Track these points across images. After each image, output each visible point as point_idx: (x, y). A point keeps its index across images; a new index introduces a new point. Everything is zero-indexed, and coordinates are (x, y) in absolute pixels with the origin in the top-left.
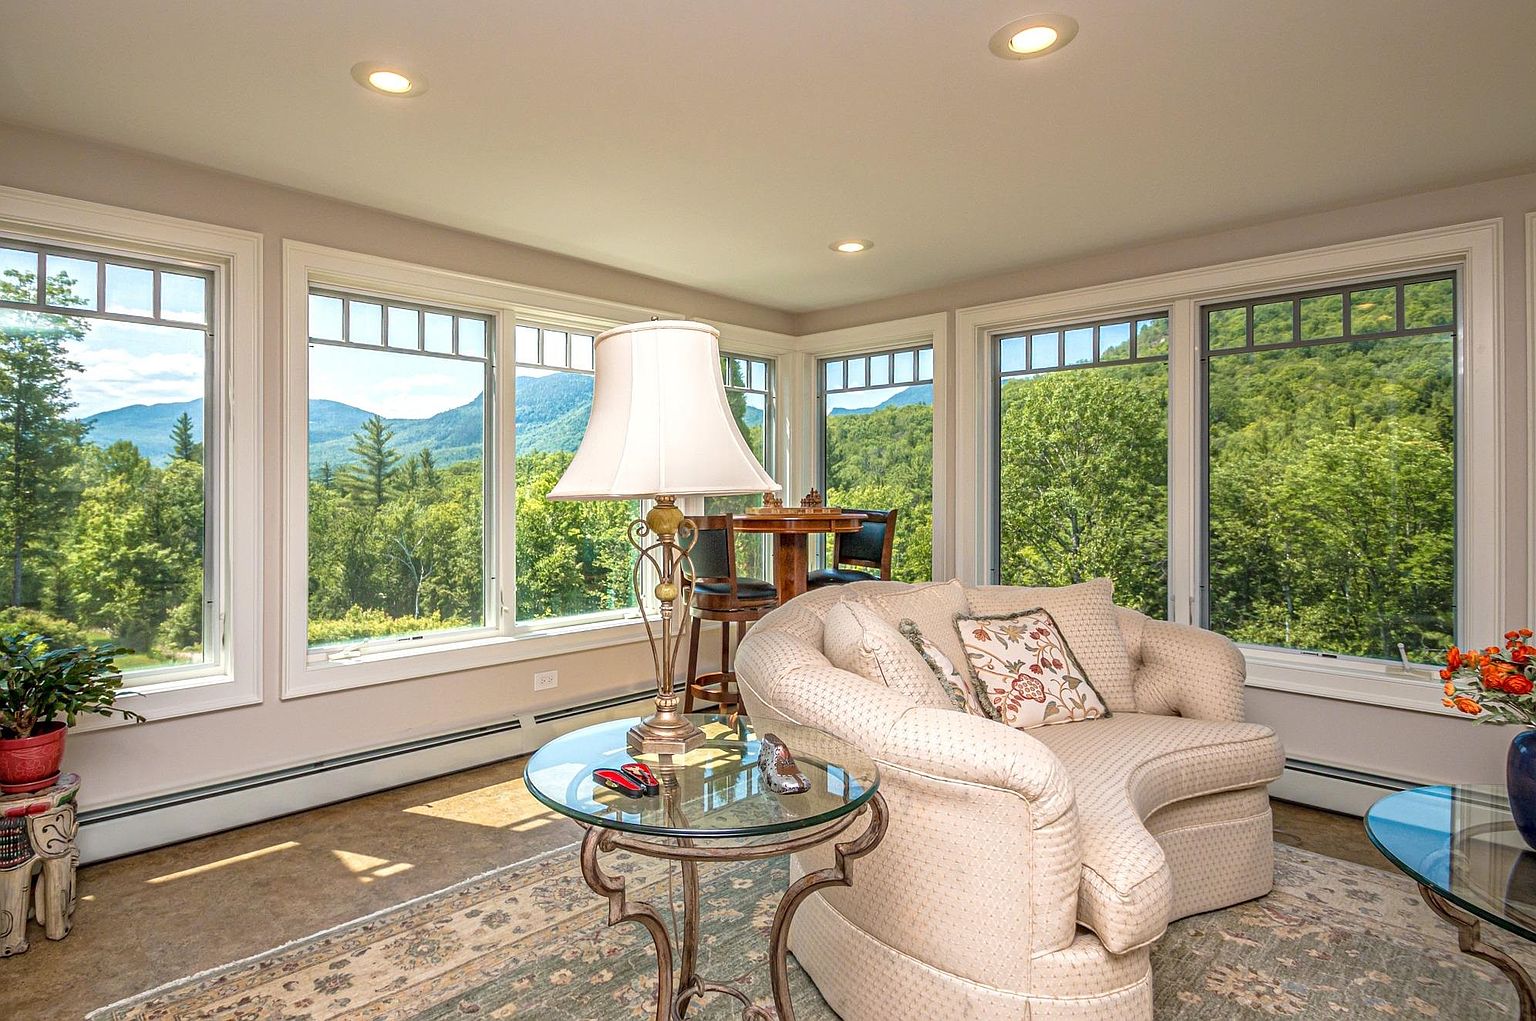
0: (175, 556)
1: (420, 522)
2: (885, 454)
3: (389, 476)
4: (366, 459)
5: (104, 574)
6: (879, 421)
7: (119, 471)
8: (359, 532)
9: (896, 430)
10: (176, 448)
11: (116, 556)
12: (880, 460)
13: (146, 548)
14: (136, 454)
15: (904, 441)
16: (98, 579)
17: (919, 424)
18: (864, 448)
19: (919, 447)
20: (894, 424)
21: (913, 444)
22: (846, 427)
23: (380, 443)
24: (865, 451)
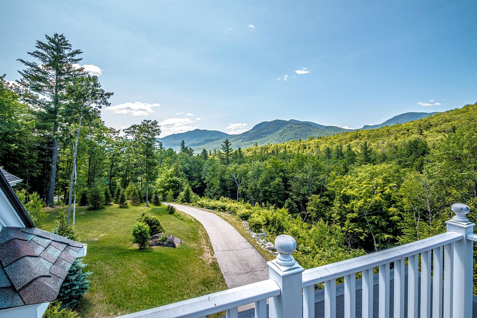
0: (181, 179)
1: (238, 170)
2: (386, 143)
3: (230, 155)
4: (224, 150)
5: (166, 184)
6: (383, 132)
7: (169, 155)
8: (223, 172)
9: (389, 133)
10: (181, 148)
11: (168, 180)
12: (383, 145)
13: (174, 178)
14: (173, 151)
15: (393, 138)
16: (165, 185)
17: (399, 132)
18: (377, 141)
19: (399, 140)
20: (388, 132)
21: (396, 139)
22: (370, 134)
23: (228, 147)
24: (378, 142)
